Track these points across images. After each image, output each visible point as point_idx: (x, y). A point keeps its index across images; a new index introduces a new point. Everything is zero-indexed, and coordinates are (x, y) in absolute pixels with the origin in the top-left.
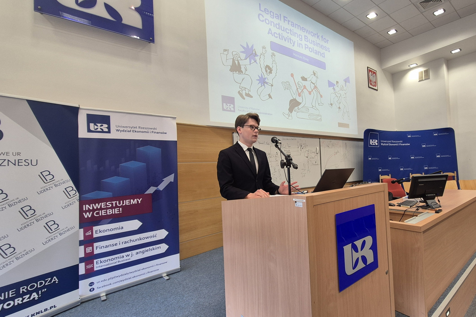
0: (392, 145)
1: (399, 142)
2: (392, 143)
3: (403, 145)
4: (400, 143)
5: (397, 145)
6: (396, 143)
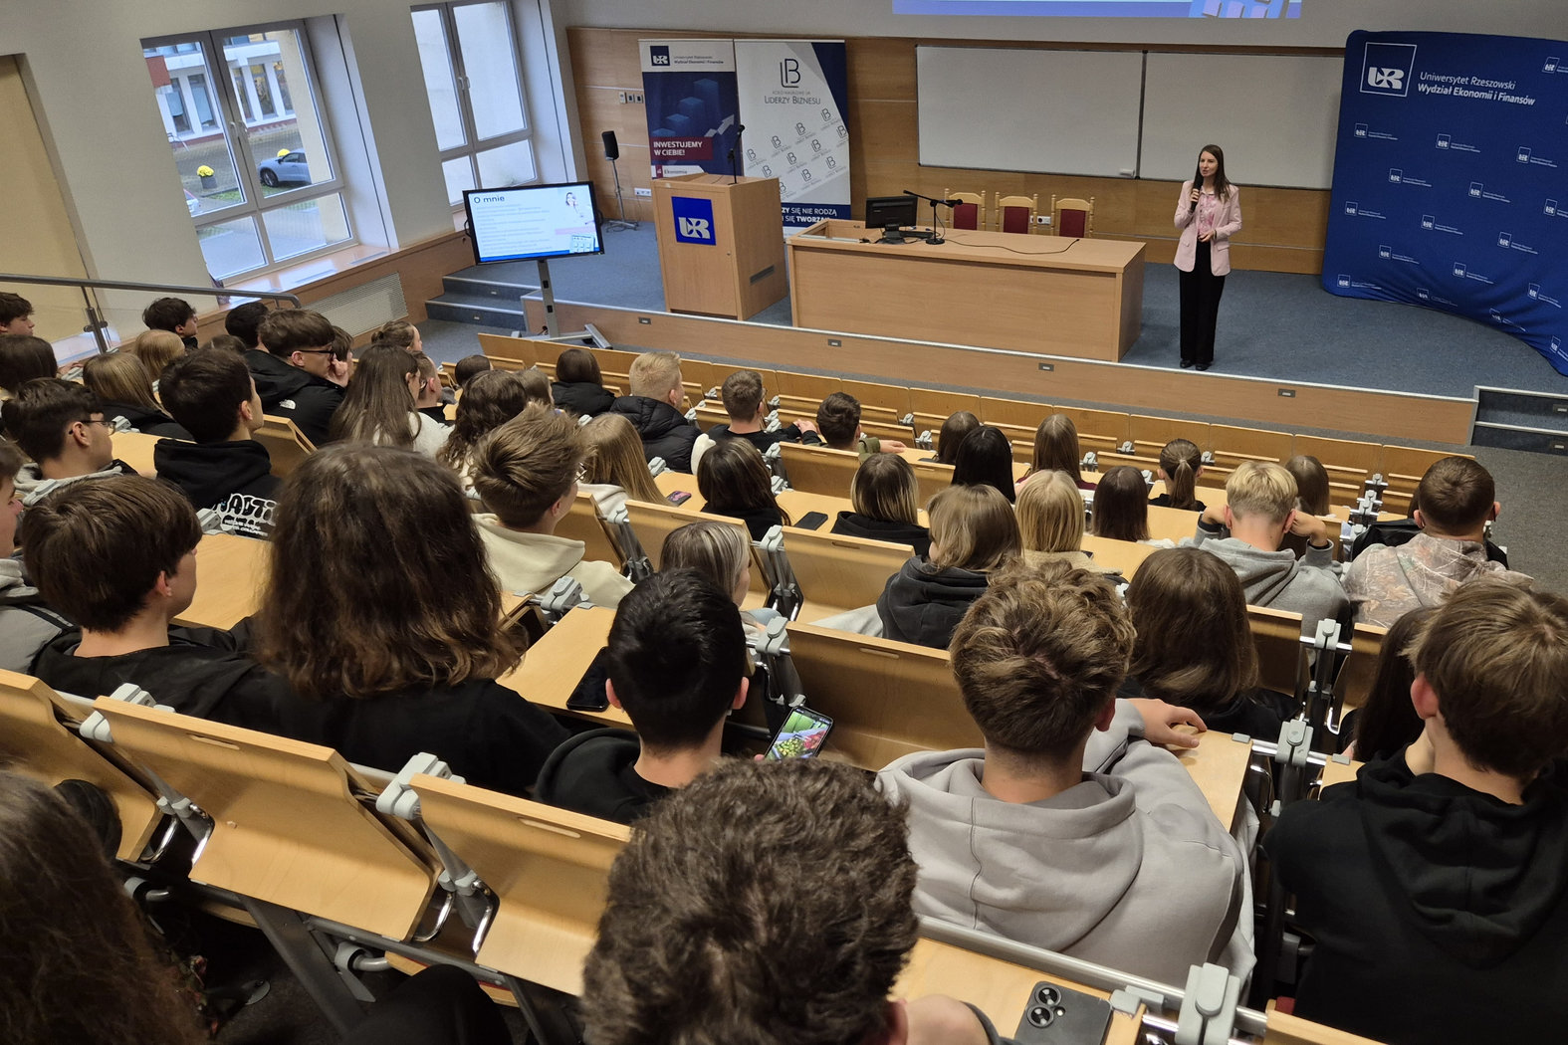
0: (1468, 94)
1: (1501, 85)
2: (1468, 88)
3: (1513, 99)
4: (1503, 90)
5: (1488, 96)
6: (1486, 89)
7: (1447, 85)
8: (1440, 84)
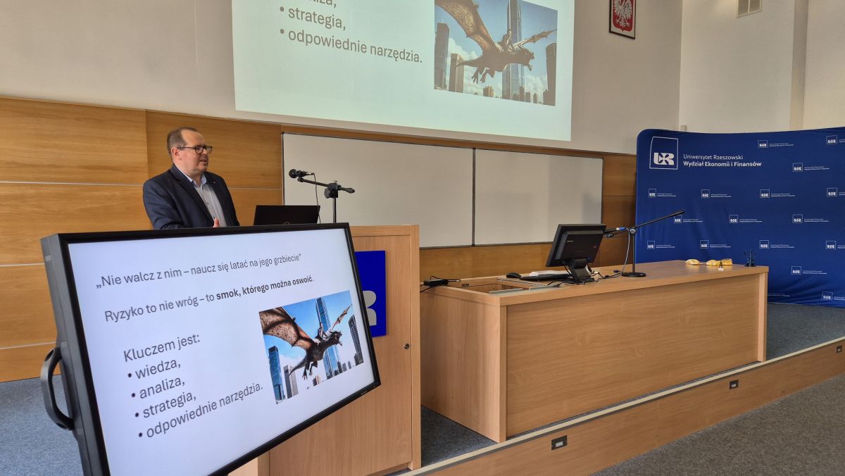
0: (714, 165)
1: (733, 158)
2: (712, 161)
3: (744, 165)
4: (734, 161)
5: (727, 165)
6: (725, 161)
7: (700, 161)
8: (696, 161)
